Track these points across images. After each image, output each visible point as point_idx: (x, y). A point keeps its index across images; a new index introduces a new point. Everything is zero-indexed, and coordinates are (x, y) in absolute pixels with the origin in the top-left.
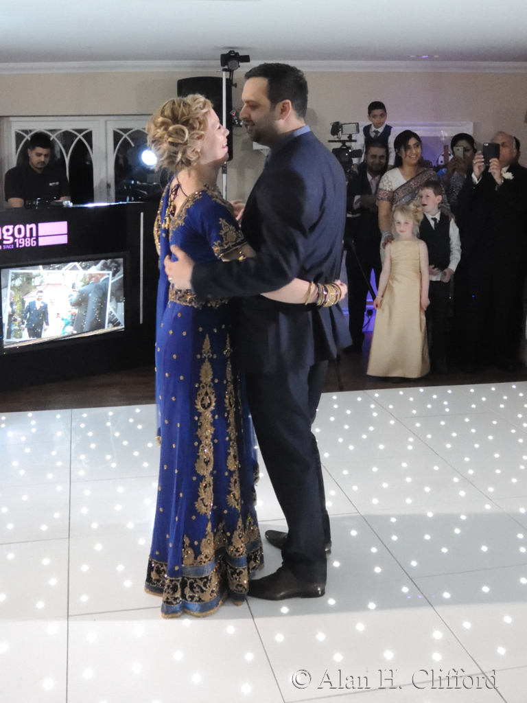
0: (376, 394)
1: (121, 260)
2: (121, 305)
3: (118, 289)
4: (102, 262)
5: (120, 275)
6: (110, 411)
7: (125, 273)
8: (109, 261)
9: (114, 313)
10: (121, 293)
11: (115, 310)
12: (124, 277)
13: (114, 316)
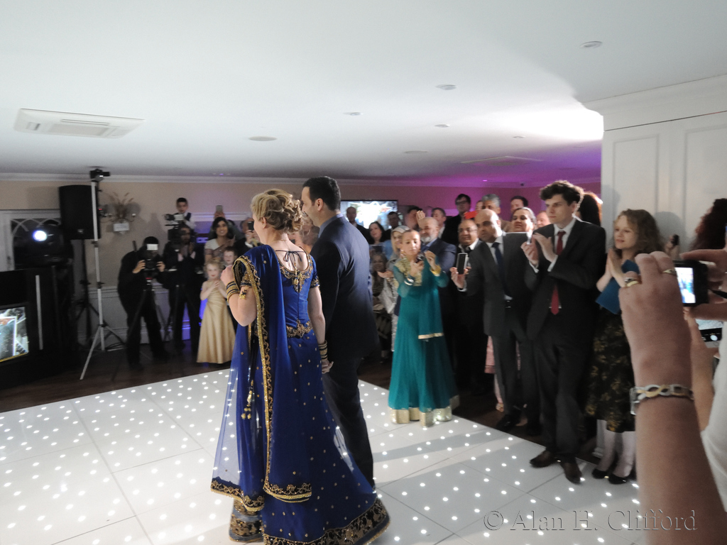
0: (206, 376)
1: (23, 308)
2: (25, 339)
3: (23, 328)
4: (9, 310)
5: (23, 319)
6: (22, 412)
7: (26, 316)
8: (14, 309)
9: (20, 344)
10: (24, 330)
11: (20, 343)
12: (26, 320)
13: (19, 347)
